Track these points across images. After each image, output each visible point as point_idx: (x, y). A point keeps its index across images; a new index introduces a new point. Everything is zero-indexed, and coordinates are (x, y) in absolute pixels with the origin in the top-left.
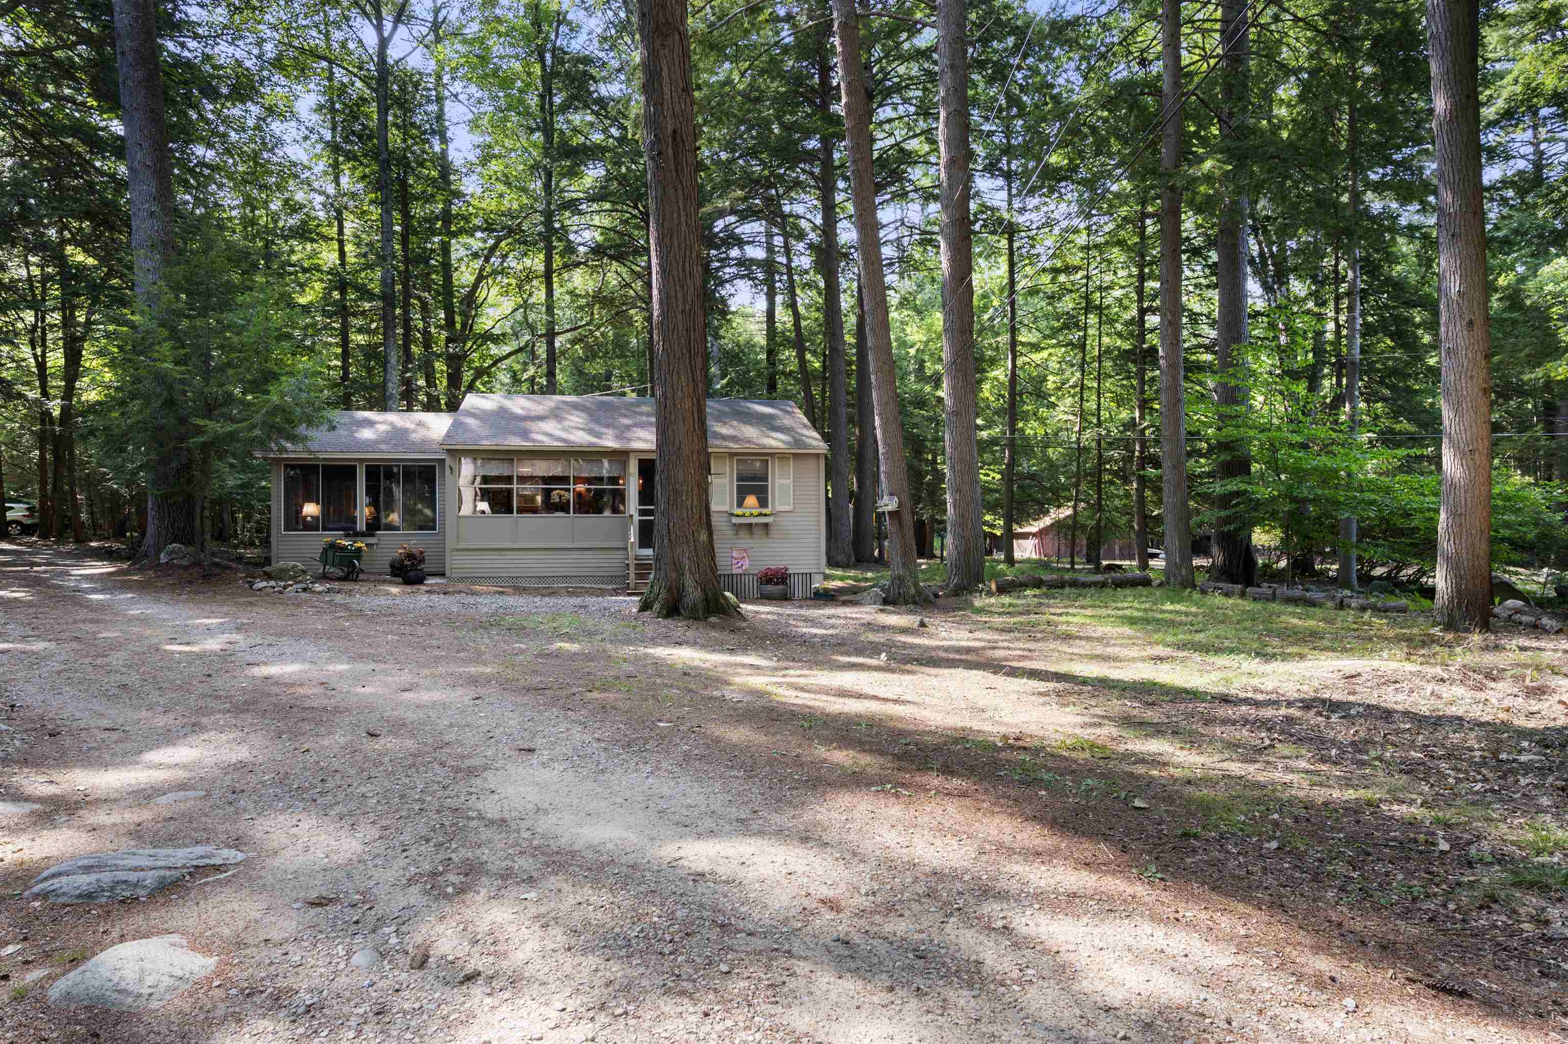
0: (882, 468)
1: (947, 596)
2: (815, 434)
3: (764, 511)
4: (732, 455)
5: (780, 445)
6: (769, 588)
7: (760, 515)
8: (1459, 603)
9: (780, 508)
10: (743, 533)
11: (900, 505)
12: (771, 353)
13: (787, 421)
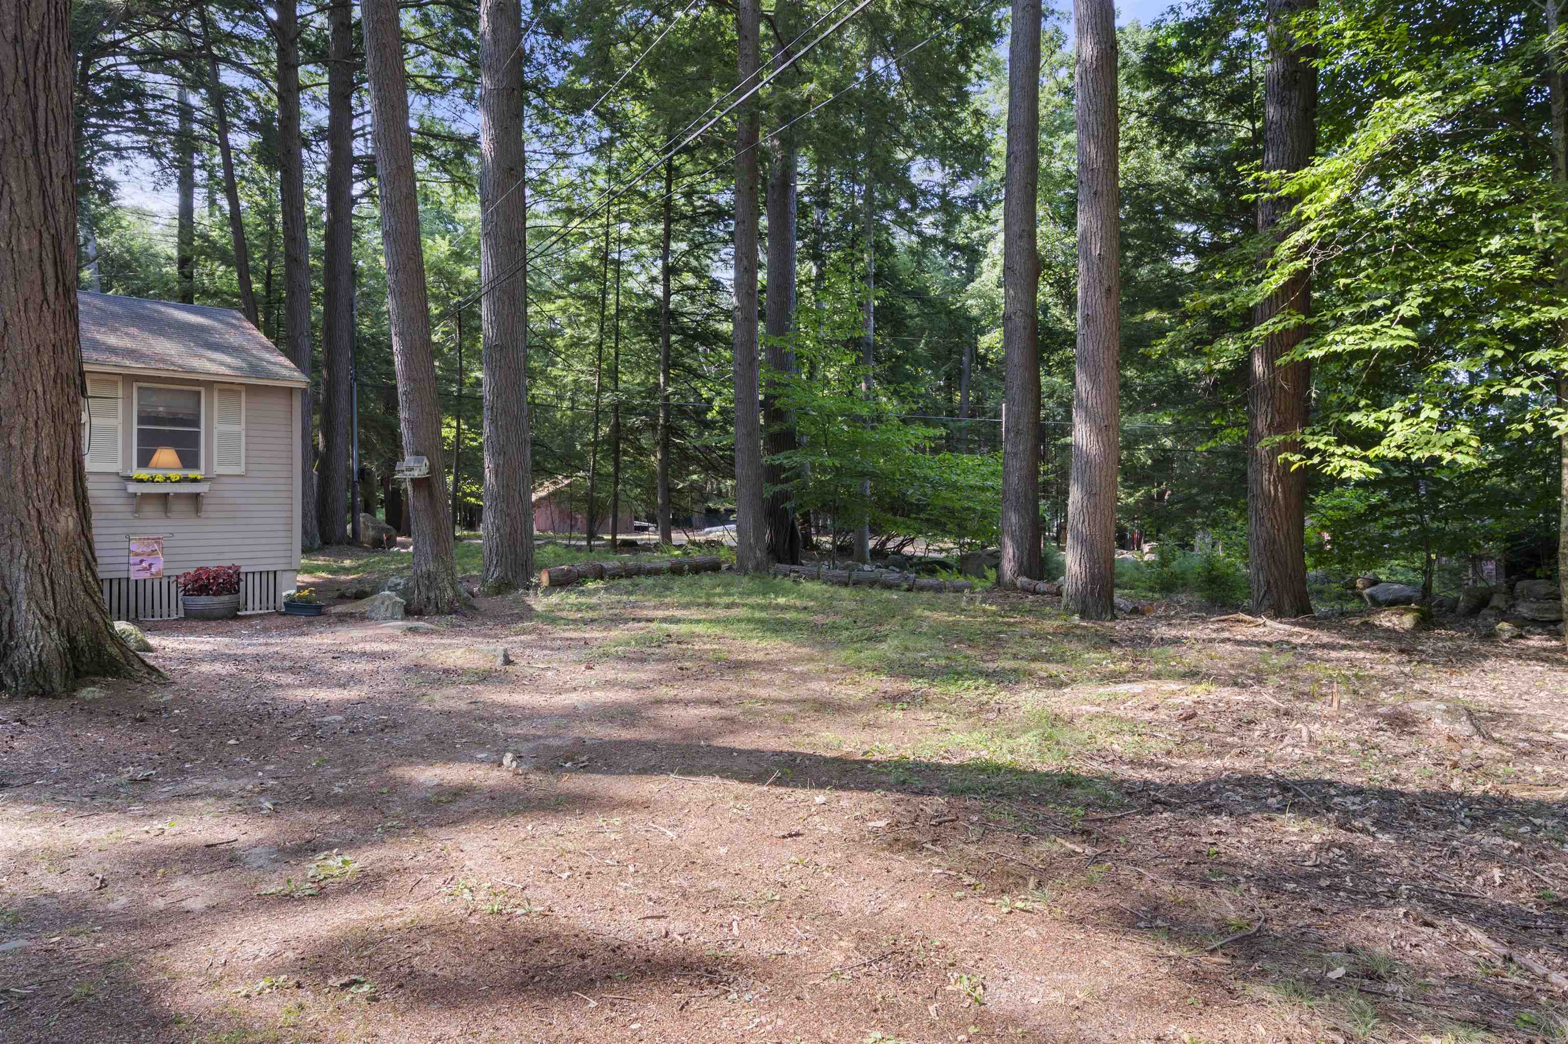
0: (403, 414)
1: (487, 595)
2: (284, 360)
3: (192, 474)
4: (130, 379)
5: (223, 370)
6: (203, 601)
7: (185, 480)
8: (1092, 590)
9: (218, 470)
10: (150, 510)
11: (431, 469)
12: (184, 262)
13: (233, 338)
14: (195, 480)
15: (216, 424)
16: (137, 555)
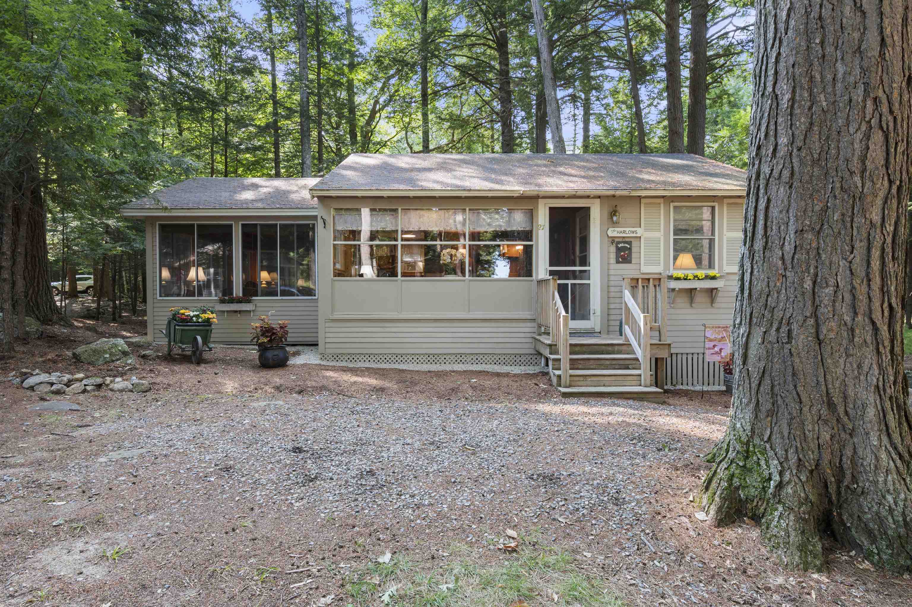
3: (711, 272)
4: (668, 199)
7: (707, 278)
9: (727, 269)
10: (683, 301)
14: (713, 278)
15: (725, 232)
16: (711, 340)
